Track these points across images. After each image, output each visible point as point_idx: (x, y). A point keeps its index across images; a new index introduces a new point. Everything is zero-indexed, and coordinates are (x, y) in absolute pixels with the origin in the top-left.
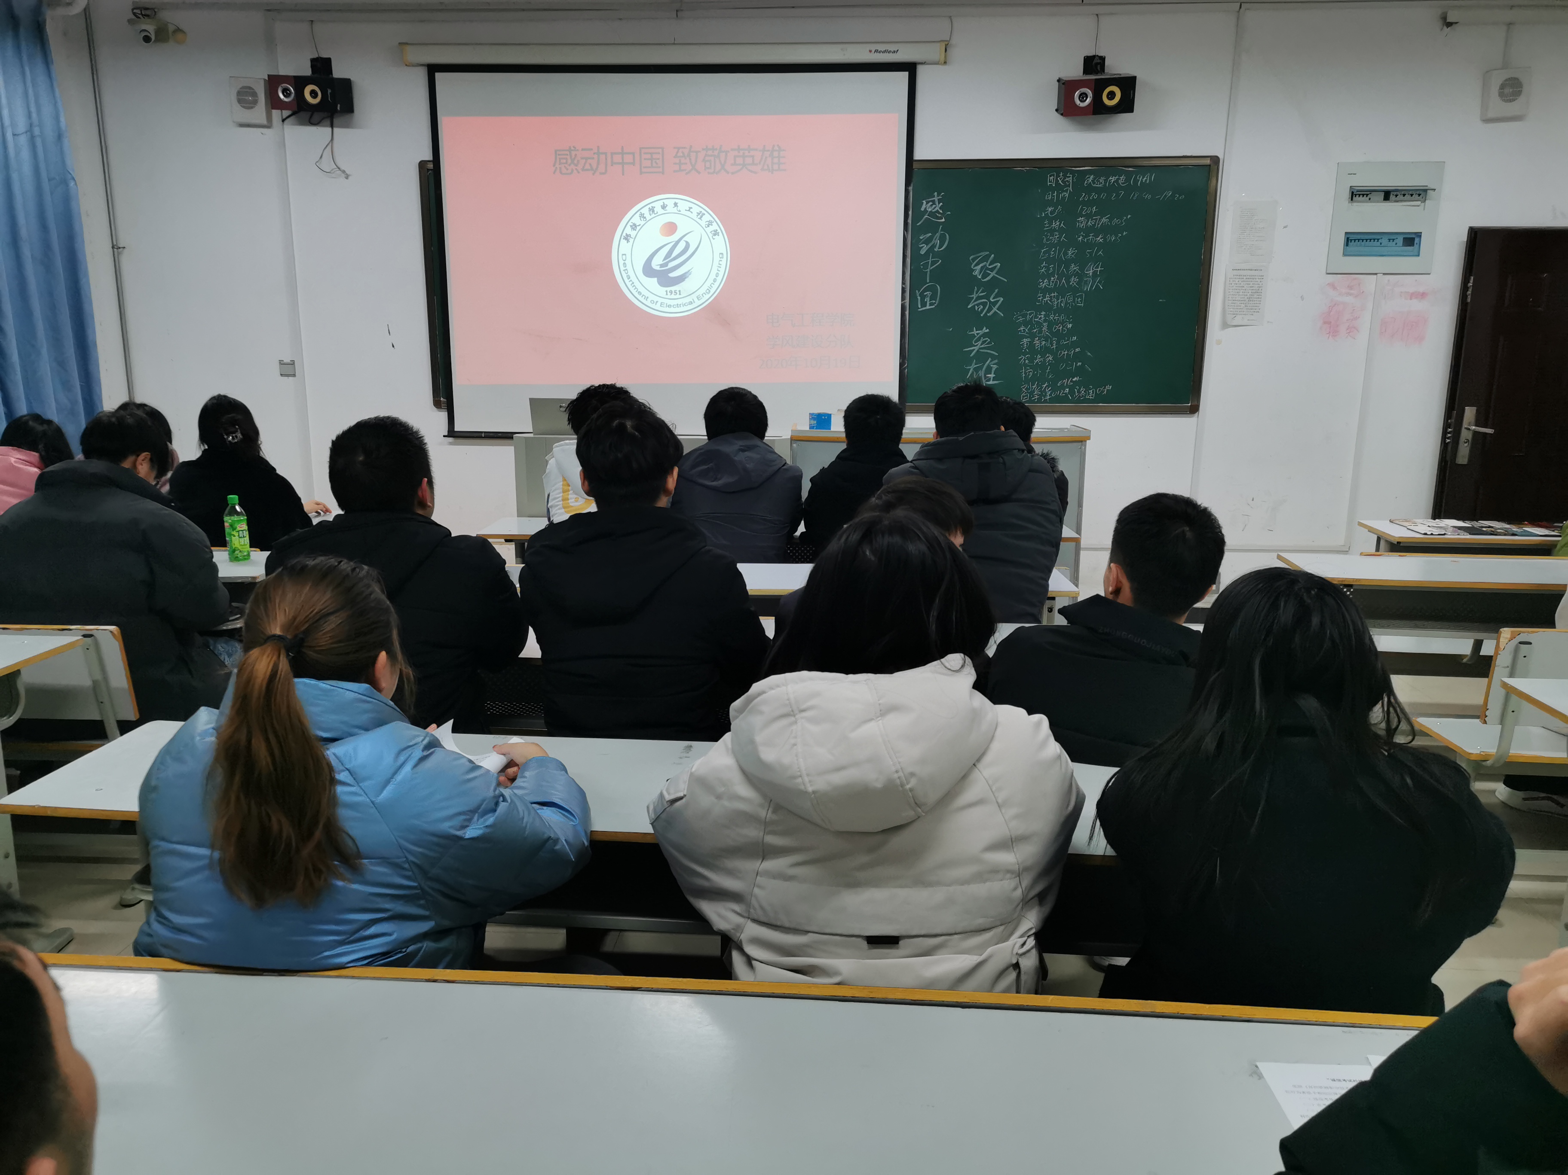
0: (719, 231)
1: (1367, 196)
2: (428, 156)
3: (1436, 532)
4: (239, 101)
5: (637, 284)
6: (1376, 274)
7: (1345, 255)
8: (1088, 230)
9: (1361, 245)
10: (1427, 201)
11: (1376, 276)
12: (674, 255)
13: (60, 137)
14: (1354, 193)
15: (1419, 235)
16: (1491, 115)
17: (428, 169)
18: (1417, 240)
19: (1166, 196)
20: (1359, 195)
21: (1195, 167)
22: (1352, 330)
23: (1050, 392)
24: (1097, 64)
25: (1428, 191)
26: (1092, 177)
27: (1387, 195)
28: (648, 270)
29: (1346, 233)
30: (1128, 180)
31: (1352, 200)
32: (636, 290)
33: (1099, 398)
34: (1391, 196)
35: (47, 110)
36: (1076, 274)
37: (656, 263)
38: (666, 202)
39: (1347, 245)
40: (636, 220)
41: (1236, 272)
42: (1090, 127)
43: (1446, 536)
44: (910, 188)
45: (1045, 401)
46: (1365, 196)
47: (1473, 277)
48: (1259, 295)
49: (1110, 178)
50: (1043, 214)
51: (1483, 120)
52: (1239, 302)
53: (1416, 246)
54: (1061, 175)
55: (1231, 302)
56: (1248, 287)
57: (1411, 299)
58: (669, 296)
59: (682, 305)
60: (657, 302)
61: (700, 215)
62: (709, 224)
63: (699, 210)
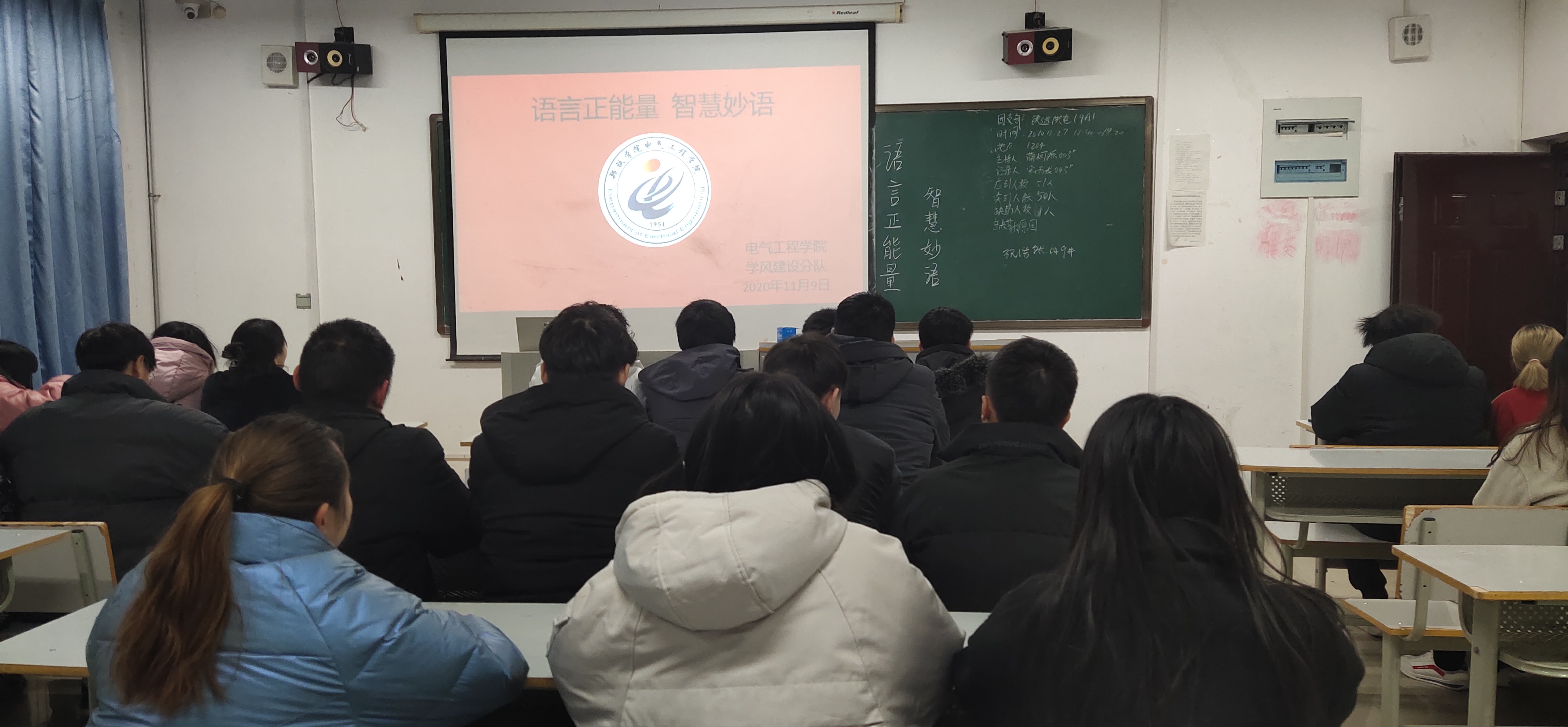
0: (700, 166)
2: (438, 110)
4: (269, 66)
5: (622, 217)
6: (1307, 198)
7: (1276, 181)
8: (1037, 164)
9: (1290, 173)
10: (1348, 132)
11: (1307, 200)
12: (657, 189)
13: (108, 101)
14: (1281, 126)
15: (1344, 162)
16: (1398, 56)
17: (438, 122)
18: (1342, 167)
19: (1107, 132)
20: (1286, 128)
21: (1133, 107)
22: (1290, 249)
24: (1037, 19)
25: (1349, 123)
26: (1038, 117)
27: (1312, 127)
28: (633, 204)
29: (1276, 161)
30: (1071, 119)
31: (1279, 132)
32: (622, 222)
34: (1315, 128)
35: (99, 78)
36: (1028, 202)
37: (640, 198)
38: (650, 141)
39: (1278, 172)
40: (622, 158)
41: (1175, 199)
42: (1033, 72)
44: (873, 129)
46: (1291, 128)
47: (1403, 198)
48: (1199, 219)
49: (1055, 118)
50: (996, 150)
51: (1391, 61)
52: (1181, 225)
53: (1343, 172)
54: (1010, 115)
55: (1173, 225)
56: (1188, 211)
57: (1342, 219)
58: (654, 227)
59: (665, 236)
60: (641, 233)
61: (683, 152)
62: (692, 160)
63: (682, 147)
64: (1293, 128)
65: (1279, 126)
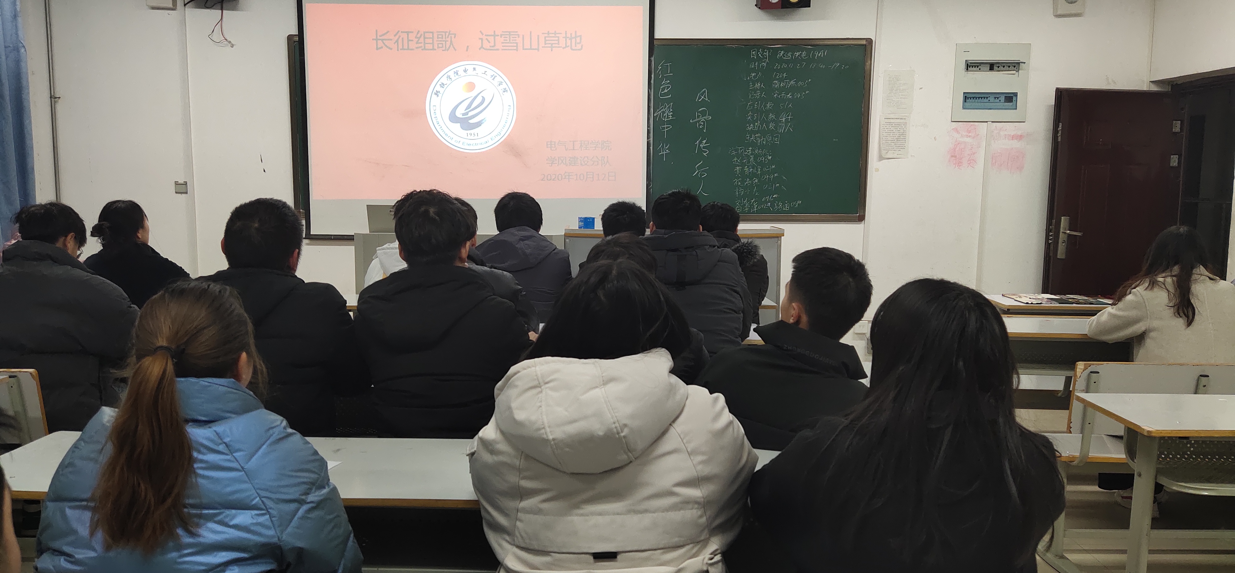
0: (507, 89)
1: (978, 67)
2: (294, 31)
3: (1035, 302)
5: (444, 127)
6: (987, 122)
7: (964, 108)
8: (781, 90)
9: (975, 102)
10: (1020, 71)
11: (986, 123)
12: (473, 107)
13: (15, 16)
14: (969, 65)
15: (1016, 94)
16: (1059, 12)
17: (294, 41)
18: (1014, 98)
19: (835, 66)
20: (972, 66)
21: (856, 46)
22: (972, 162)
23: (756, 205)
25: (1020, 63)
26: (782, 52)
27: (992, 66)
28: (453, 118)
29: (964, 93)
30: (807, 55)
31: (967, 69)
32: (444, 132)
33: (793, 210)
34: (995, 67)
36: (773, 121)
37: (459, 113)
38: (467, 67)
39: (965, 102)
40: (444, 80)
41: (887, 120)
42: (779, 17)
43: (1042, 305)
44: (652, 58)
45: (753, 213)
46: (976, 67)
47: (1061, 124)
48: (904, 137)
49: (796, 53)
50: (749, 79)
51: (1054, 16)
52: (890, 142)
53: (1014, 102)
54: (760, 50)
55: (884, 141)
56: (895, 131)
57: (1012, 140)
58: (469, 137)
59: (479, 144)
60: (459, 142)
61: (494, 77)
62: (500, 84)
63: (493, 73)
64: (978, 66)
65: (968, 64)
